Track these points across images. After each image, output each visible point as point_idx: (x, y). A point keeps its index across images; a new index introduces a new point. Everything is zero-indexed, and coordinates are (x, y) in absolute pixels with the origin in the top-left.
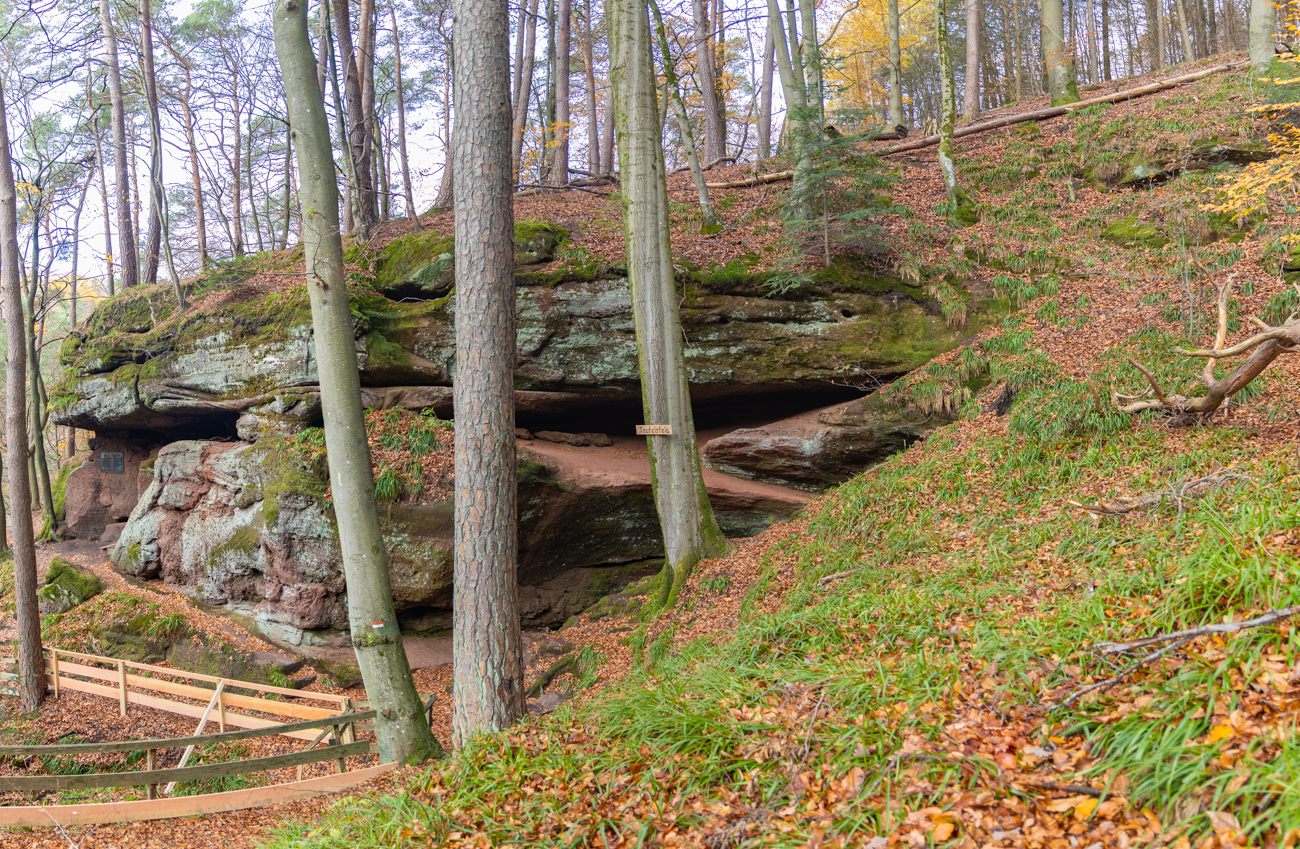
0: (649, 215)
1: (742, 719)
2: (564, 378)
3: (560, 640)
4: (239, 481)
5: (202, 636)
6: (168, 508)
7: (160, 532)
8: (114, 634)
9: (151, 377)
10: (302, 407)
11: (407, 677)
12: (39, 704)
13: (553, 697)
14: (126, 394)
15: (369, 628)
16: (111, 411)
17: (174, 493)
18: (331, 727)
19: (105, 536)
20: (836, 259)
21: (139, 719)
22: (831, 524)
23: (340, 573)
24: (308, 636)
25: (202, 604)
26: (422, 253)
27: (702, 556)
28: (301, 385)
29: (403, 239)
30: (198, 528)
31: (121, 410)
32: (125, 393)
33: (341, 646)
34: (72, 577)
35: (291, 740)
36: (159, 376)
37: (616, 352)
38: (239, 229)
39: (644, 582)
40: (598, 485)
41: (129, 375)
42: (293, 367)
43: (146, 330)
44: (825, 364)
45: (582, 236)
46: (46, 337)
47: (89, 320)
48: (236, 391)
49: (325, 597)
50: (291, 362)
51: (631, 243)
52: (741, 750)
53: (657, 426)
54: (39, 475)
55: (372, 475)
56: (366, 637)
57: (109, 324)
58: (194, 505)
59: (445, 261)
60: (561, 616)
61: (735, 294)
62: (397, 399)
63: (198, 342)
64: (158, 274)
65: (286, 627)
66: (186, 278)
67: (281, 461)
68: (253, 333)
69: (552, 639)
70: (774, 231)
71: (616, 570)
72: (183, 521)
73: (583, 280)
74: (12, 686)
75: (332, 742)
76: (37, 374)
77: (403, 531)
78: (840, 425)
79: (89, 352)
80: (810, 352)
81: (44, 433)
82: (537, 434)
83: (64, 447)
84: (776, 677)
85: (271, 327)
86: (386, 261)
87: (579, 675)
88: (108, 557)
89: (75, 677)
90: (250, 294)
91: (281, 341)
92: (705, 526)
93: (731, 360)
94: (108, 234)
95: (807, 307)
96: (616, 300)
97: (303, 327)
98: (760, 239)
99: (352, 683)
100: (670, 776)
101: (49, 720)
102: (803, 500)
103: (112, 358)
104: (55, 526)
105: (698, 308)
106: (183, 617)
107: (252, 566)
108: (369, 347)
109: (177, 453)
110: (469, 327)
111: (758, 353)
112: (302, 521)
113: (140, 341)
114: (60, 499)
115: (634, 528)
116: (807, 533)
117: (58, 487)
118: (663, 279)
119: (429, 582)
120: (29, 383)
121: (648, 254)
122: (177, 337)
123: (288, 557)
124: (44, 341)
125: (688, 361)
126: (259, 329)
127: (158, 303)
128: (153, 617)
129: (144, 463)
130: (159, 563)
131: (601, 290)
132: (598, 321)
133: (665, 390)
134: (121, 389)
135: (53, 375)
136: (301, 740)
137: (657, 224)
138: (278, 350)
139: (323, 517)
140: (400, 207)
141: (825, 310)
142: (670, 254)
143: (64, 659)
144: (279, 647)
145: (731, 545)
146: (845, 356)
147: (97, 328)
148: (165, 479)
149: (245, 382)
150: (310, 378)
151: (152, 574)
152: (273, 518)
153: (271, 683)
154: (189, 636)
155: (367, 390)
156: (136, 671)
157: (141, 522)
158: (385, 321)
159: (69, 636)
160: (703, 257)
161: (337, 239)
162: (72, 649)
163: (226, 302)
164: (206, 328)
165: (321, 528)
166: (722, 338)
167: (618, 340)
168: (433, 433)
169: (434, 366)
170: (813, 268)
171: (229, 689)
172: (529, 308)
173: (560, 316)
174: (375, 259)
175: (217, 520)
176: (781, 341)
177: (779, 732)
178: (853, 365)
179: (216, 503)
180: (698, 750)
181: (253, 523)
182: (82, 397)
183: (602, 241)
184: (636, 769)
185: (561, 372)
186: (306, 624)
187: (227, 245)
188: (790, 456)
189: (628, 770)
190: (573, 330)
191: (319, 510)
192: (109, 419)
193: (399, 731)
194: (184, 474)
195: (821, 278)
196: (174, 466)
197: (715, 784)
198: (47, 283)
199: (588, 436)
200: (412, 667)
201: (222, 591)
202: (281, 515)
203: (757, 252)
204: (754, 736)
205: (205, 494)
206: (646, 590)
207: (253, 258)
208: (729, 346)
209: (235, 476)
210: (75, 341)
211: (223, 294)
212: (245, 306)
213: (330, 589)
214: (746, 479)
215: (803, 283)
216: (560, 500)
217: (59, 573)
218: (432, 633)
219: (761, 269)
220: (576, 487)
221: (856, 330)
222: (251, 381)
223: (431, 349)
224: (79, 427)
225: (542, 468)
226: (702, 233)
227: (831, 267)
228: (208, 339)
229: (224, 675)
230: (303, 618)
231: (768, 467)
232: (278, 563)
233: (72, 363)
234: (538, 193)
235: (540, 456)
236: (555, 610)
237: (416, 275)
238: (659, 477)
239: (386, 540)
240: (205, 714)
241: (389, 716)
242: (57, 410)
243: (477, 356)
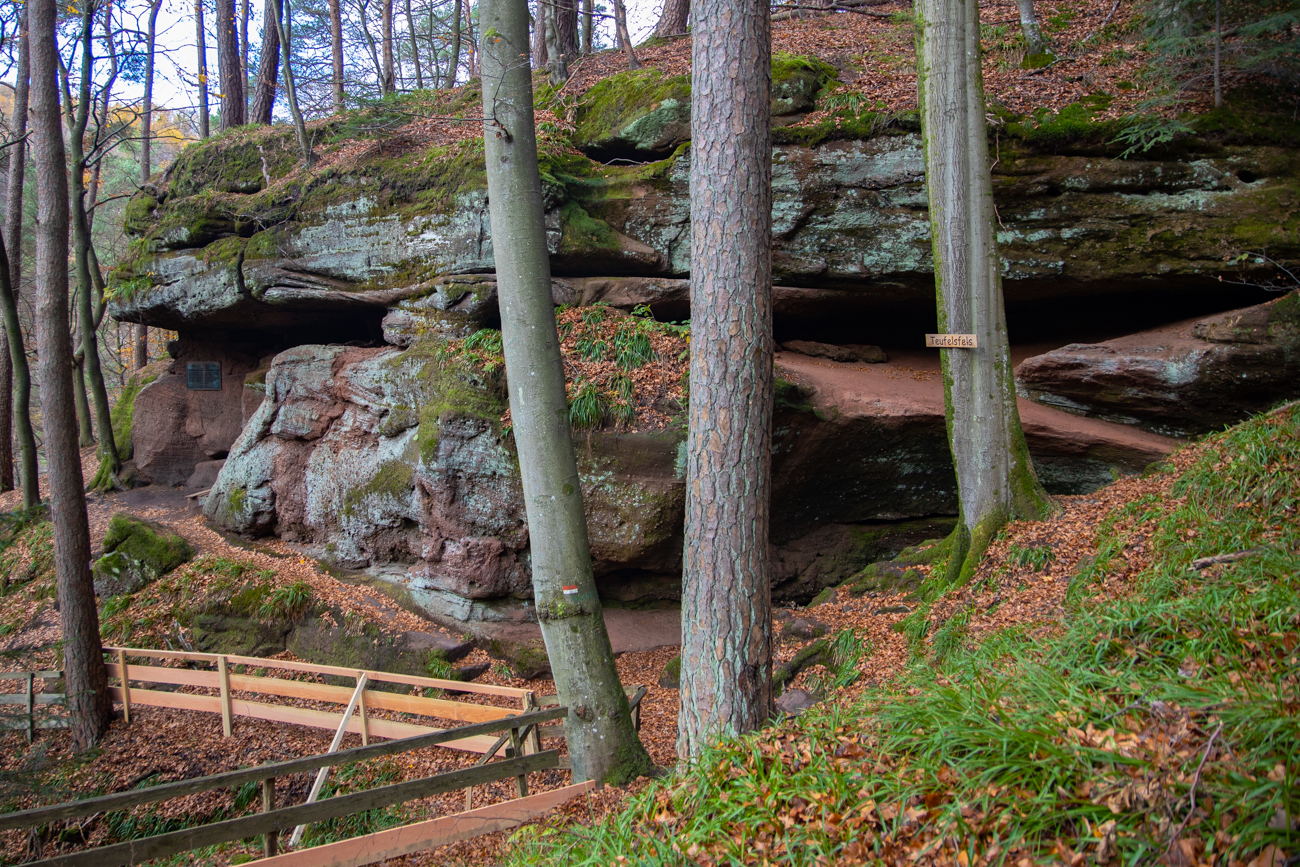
0: (952, 42)
1: (1087, 743)
2: (825, 270)
3: (810, 619)
4: (385, 401)
5: (336, 613)
6: (287, 438)
7: (274, 471)
8: (211, 618)
9: (261, 256)
10: (473, 301)
11: (607, 664)
12: (100, 736)
13: (798, 697)
14: (224, 279)
15: (558, 594)
16: (201, 302)
17: (297, 417)
18: (508, 732)
19: (194, 480)
20: (1230, 95)
21: (249, 739)
22: (1213, 483)
23: (521, 522)
24: (479, 608)
25: (335, 568)
26: (638, 98)
27: (1012, 516)
28: (472, 272)
29: (612, 78)
30: (329, 464)
31: (217, 302)
32: (224, 276)
33: (523, 622)
34: (145, 540)
35: (457, 754)
36: (272, 255)
37: (898, 236)
38: (389, 57)
39: (926, 547)
40: (868, 413)
41: (229, 253)
42: (461, 247)
43: (256, 190)
44: (1208, 252)
45: (854, 76)
46: (103, 193)
47: (170, 171)
48: (382, 279)
49: (501, 555)
50: (458, 240)
51: (927, 82)
52: (1086, 789)
53: (956, 336)
54: (91, 396)
55: (566, 393)
56: (554, 606)
57: (199, 179)
58: (323, 432)
59: (669, 110)
60: (810, 588)
61: (1070, 154)
62: (600, 293)
63: (330, 209)
64: (275, 112)
65: (449, 597)
66: (313, 120)
67: (442, 373)
68: (407, 200)
69: (799, 617)
70: (1133, 57)
71: (887, 530)
72: (308, 454)
73: (856, 137)
74: (56, 711)
75: (509, 752)
76: (87, 247)
77: (606, 467)
78: (1227, 342)
79: (170, 217)
80: (1185, 235)
81: (98, 334)
82: (786, 345)
83: (130, 356)
84: (1135, 689)
85: (431, 192)
86: (590, 108)
87: (834, 670)
88: (198, 510)
89: (154, 686)
90: (405, 145)
91: (445, 212)
92: (1018, 474)
93: (1062, 248)
94: (202, 47)
95: (1182, 169)
96: (900, 165)
97: (475, 194)
98: (1111, 71)
99: (537, 672)
100: (982, 816)
101: (116, 757)
102: (1163, 448)
103: (203, 227)
104: (117, 468)
105: (1017, 174)
106: (309, 587)
107: (403, 514)
108: (563, 223)
109: (298, 362)
110: (708, 193)
111: (1103, 237)
112: (471, 453)
113: (245, 204)
114: (125, 429)
115: (915, 473)
116: (1170, 493)
117: (122, 411)
118: (971, 133)
119: (638, 535)
120: (73, 259)
121: (951, 98)
122: (299, 202)
123: (452, 502)
124: (99, 198)
125: (1002, 248)
126: (415, 195)
127: (273, 152)
128: (266, 590)
129: (250, 376)
130: (274, 514)
131: (880, 150)
132: (874, 193)
133: (968, 287)
134: (217, 272)
135: (112, 249)
136: (469, 753)
137: (964, 54)
138: (441, 225)
139: (500, 449)
140: (606, 35)
141: (1210, 172)
142: (982, 100)
143: (137, 662)
144: (440, 624)
145: (1053, 504)
146: (1241, 241)
147: (181, 183)
148: (281, 398)
149: (394, 266)
150: (483, 263)
151: (262, 530)
152: (431, 450)
153: (429, 673)
154: (318, 614)
155: (560, 281)
156: (243, 669)
157: (247, 459)
158: (588, 190)
159: (142, 626)
160: (1026, 100)
161: (527, 73)
162: (148, 646)
163: (369, 155)
164: (342, 191)
165: (497, 463)
166: (1051, 216)
167: (902, 220)
168: (648, 339)
169: (652, 251)
170: (1193, 110)
171: (373, 685)
172: (781, 175)
173: (823, 186)
174: (576, 104)
175: (355, 452)
176: (1139, 220)
177: (1144, 771)
178: (1254, 254)
179: (353, 430)
180: (1023, 782)
181: (403, 459)
182: (157, 281)
183: (882, 83)
184: (933, 800)
185: (822, 261)
186: (477, 591)
187: (372, 78)
188: (1145, 384)
189: (921, 802)
190: (839, 205)
191: (493, 440)
192: (198, 314)
193: (596, 736)
194: (308, 390)
195: (1206, 125)
196: (295, 380)
197: (1048, 834)
198: (105, 111)
199: (856, 349)
200: (614, 650)
201: (362, 550)
202: (442, 446)
203: (1107, 91)
204: (1105, 771)
205: (339, 417)
206: (930, 559)
207: (409, 97)
208: (1060, 228)
209: (380, 393)
210: (148, 200)
211: (367, 144)
212: (397, 163)
213: (509, 544)
214: (1077, 415)
215: (1178, 135)
216: (815, 432)
217: (124, 536)
218: (642, 605)
219: (1113, 114)
220: (837, 415)
221: (1261, 201)
222: (403, 266)
223: (648, 228)
224: (155, 324)
225: (794, 388)
226: (1024, 66)
227: (1223, 107)
228: (344, 206)
229: (367, 666)
230: (472, 583)
231: (1111, 398)
232: (439, 511)
233: (142, 233)
234: (794, 17)
235: (791, 372)
236: (803, 579)
237: (630, 128)
238: (956, 406)
239: (583, 479)
240: (341, 723)
241: (584, 715)
242: (118, 299)
243: (719, 232)
